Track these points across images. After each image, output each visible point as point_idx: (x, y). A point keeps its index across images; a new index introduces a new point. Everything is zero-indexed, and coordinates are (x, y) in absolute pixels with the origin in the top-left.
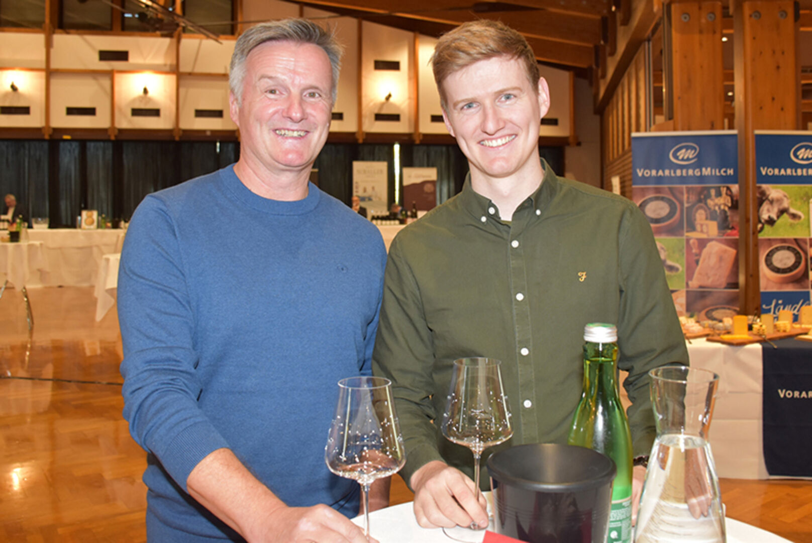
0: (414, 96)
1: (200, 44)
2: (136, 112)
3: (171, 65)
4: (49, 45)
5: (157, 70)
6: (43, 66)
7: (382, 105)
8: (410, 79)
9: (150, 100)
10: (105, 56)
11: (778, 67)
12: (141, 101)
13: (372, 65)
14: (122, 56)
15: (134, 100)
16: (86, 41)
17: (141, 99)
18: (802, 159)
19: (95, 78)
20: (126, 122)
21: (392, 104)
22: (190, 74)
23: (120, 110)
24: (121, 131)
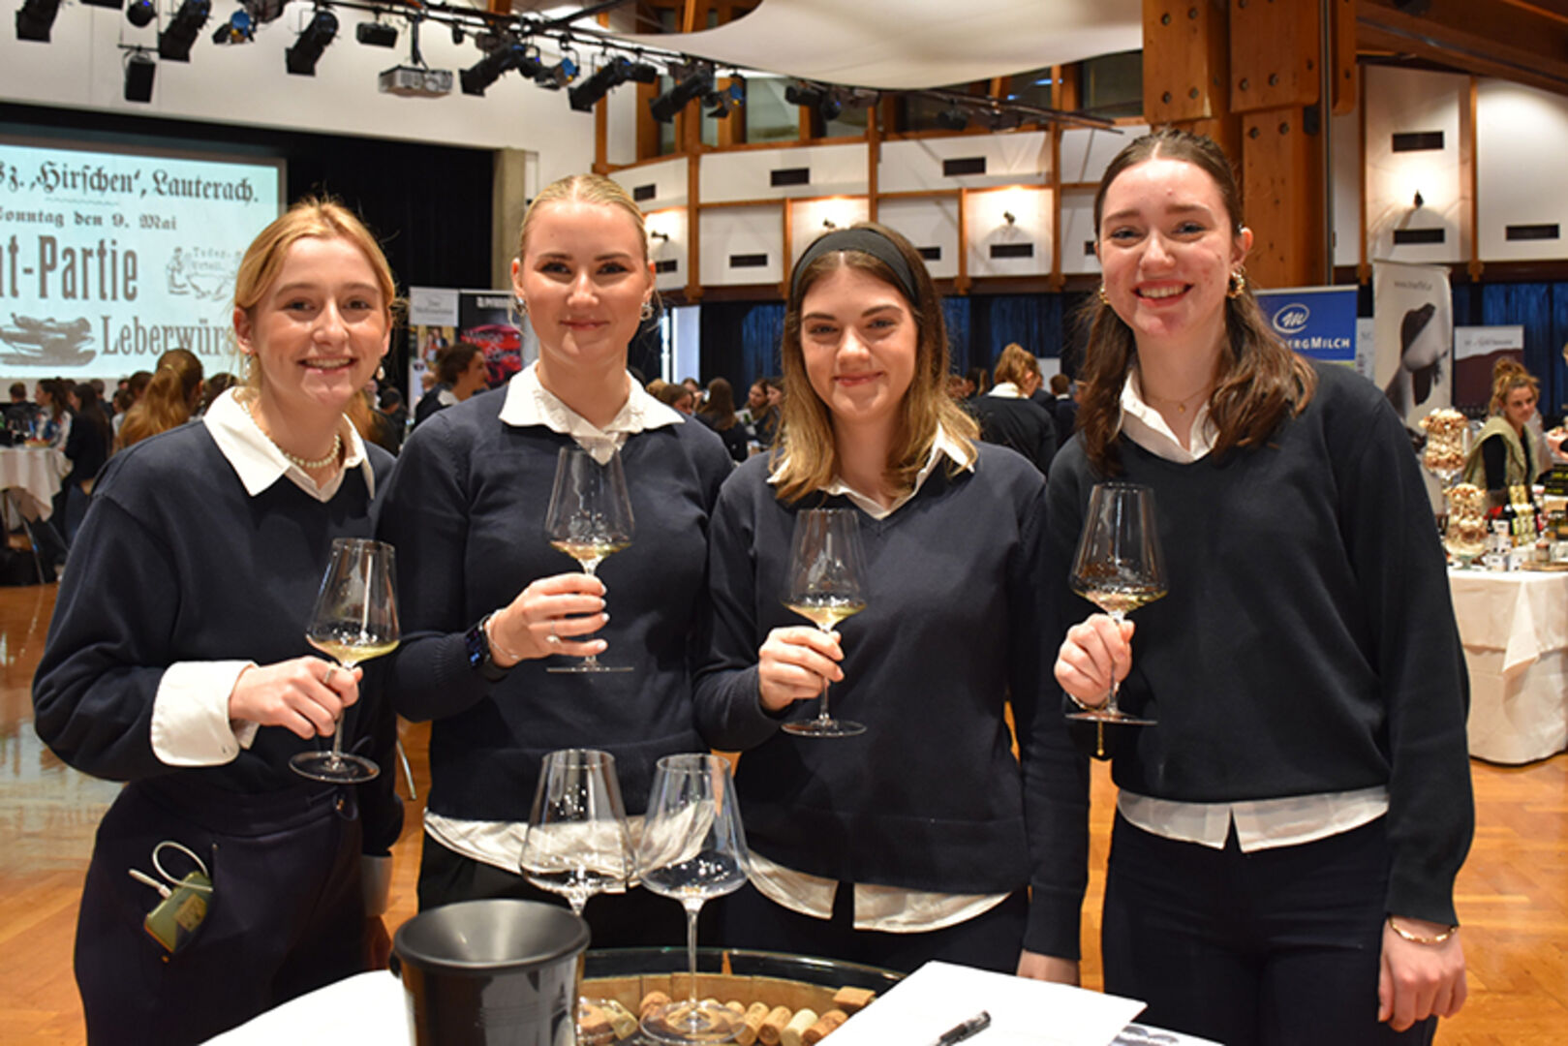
0: (1469, 194)
1: (1092, 136)
2: (998, 251)
3: (1048, 174)
4: (875, 158)
5: (1027, 182)
6: (865, 190)
7: (1409, 214)
8: (1463, 162)
9: (1017, 231)
10: (952, 167)
11: (1277, 202)
12: (1004, 234)
13: (1388, 144)
14: (977, 166)
15: (994, 233)
16: (925, 148)
17: (1004, 231)
18: (1289, 327)
19: (938, 203)
20: (982, 267)
21: (1427, 211)
22: (1075, 186)
23: (974, 249)
24: (977, 280)
